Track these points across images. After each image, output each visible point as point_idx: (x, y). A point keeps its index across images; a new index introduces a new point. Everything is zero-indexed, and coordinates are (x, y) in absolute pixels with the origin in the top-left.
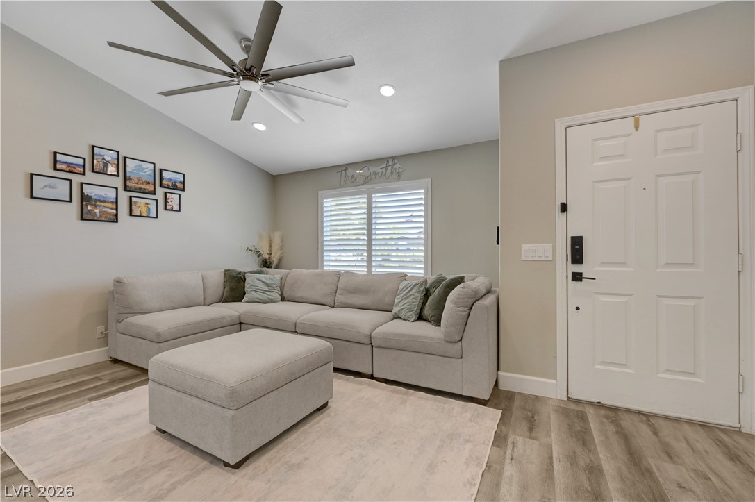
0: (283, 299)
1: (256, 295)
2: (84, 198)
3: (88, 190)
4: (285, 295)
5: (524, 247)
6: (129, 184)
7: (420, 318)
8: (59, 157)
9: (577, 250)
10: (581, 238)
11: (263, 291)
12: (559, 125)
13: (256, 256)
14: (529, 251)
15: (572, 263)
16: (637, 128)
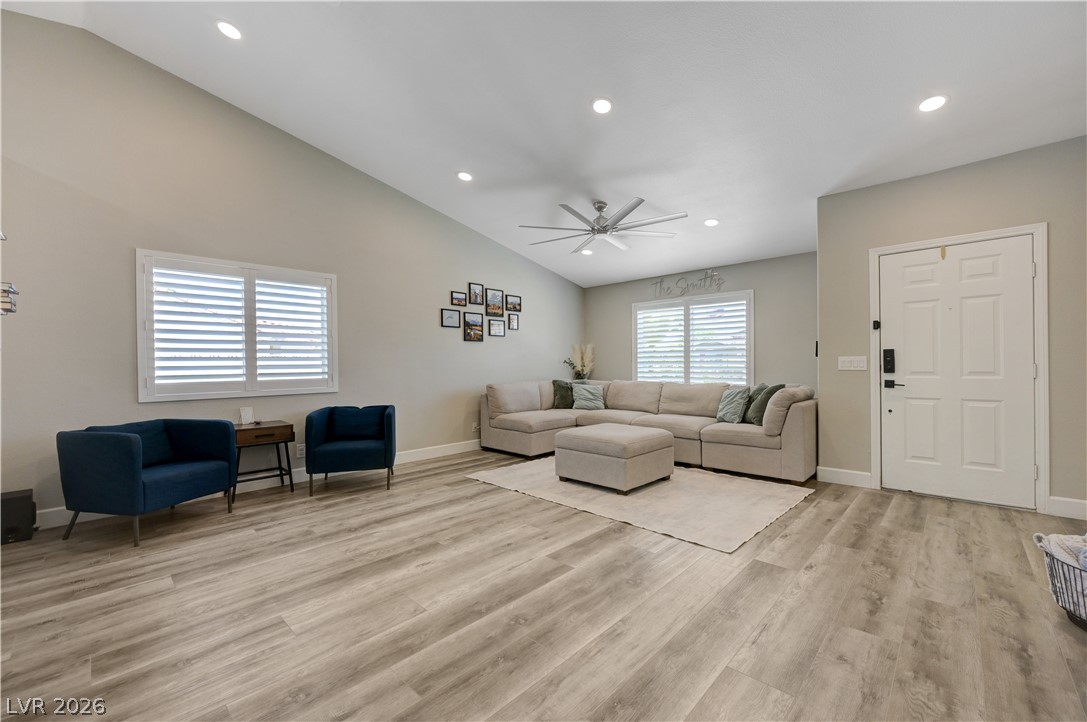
0: (606, 407)
1: (584, 403)
2: (467, 325)
3: (469, 318)
4: (609, 404)
5: (841, 359)
6: (489, 311)
7: (744, 420)
8: (455, 295)
9: (889, 361)
10: (892, 351)
11: (590, 400)
12: (873, 255)
13: (570, 368)
14: (845, 362)
15: (885, 372)
16: (943, 257)
